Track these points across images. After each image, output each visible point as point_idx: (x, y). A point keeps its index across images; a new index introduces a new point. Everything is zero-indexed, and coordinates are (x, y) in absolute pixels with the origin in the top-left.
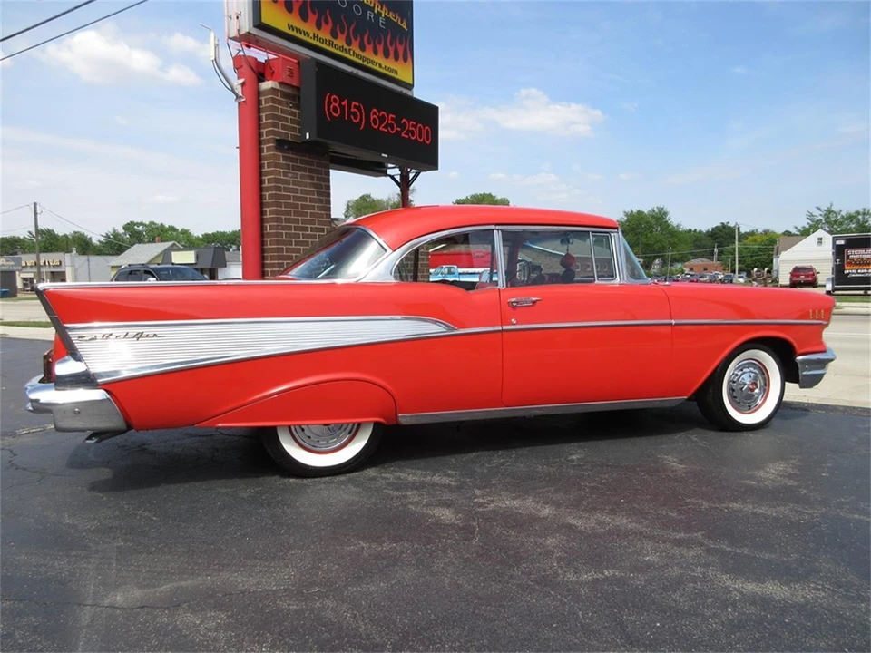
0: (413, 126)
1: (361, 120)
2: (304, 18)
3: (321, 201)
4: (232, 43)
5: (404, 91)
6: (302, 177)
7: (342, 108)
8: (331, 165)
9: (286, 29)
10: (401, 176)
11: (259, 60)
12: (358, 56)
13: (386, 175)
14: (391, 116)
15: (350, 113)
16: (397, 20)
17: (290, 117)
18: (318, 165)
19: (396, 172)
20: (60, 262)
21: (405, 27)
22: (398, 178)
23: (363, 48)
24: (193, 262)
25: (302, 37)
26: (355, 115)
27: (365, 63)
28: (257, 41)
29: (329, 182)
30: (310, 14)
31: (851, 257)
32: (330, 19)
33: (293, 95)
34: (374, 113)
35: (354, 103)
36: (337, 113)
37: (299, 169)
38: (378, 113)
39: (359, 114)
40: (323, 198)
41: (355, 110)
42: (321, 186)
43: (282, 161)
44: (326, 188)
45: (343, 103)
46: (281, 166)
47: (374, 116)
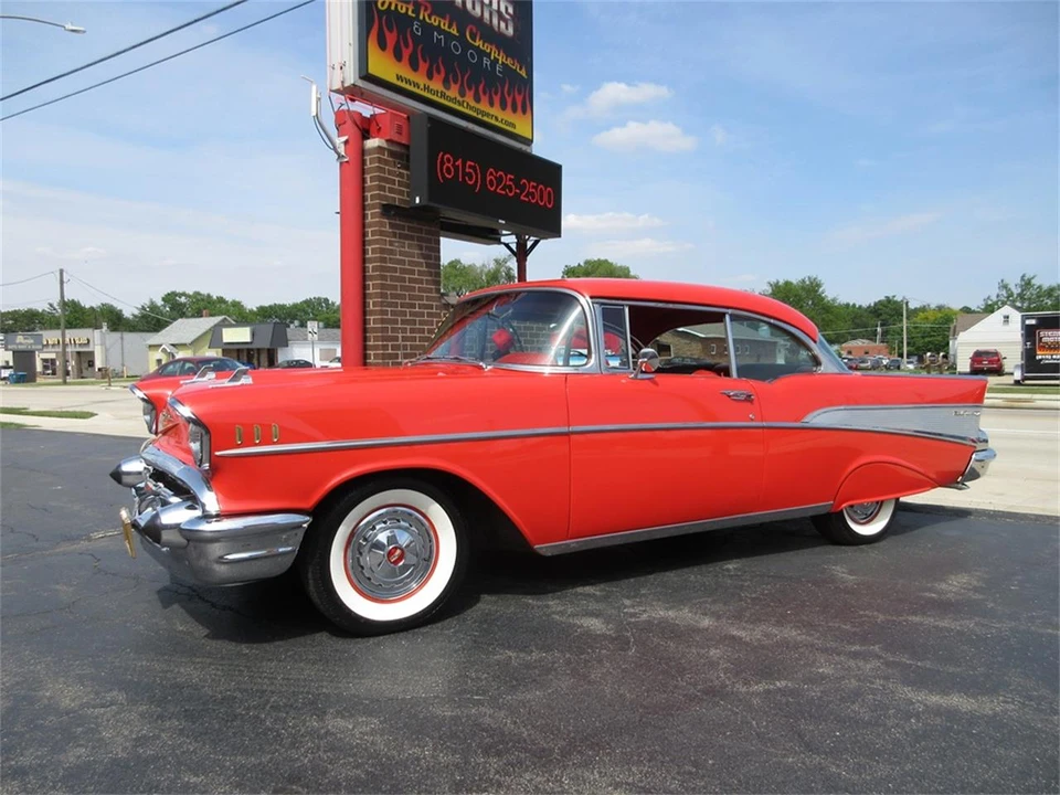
0: (533, 187)
1: (476, 182)
2: (414, 67)
3: (430, 274)
4: (335, 96)
5: (524, 147)
6: (410, 246)
8: (442, 232)
9: (393, 80)
10: (517, 243)
11: (364, 114)
12: (472, 108)
13: (499, 242)
14: (509, 176)
16: (516, 67)
17: (397, 179)
18: (428, 233)
19: (511, 240)
20: (88, 340)
21: (524, 75)
22: (514, 247)
23: (478, 100)
24: (249, 340)
25: (411, 88)
27: (480, 116)
28: (362, 94)
29: (439, 252)
30: (421, 62)
31: (1044, 340)
32: (442, 68)
33: (400, 154)
34: (491, 174)
35: (469, 163)
36: (449, 174)
37: (406, 237)
38: (494, 174)
39: (474, 175)
40: (433, 270)
41: (470, 170)
42: (430, 258)
43: (388, 229)
44: (435, 259)
45: (457, 163)
46: (387, 234)
47: (491, 177)
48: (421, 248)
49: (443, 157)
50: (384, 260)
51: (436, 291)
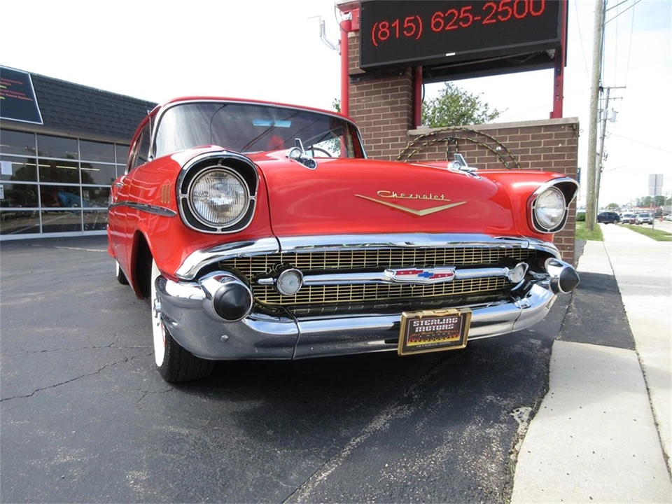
0: (505, 5)
1: (417, 31)
6: (376, 99)
14: (464, 8)
15: (402, 29)
26: (409, 29)
37: (372, 93)
38: (442, 16)
39: (414, 27)
40: (399, 112)
41: (409, 24)
42: (396, 102)
43: (356, 92)
44: (402, 102)
45: (393, 25)
46: (356, 95)
47: (437, 20)
49: (378, 26)
50: (353, 113)
51: (402, 127)
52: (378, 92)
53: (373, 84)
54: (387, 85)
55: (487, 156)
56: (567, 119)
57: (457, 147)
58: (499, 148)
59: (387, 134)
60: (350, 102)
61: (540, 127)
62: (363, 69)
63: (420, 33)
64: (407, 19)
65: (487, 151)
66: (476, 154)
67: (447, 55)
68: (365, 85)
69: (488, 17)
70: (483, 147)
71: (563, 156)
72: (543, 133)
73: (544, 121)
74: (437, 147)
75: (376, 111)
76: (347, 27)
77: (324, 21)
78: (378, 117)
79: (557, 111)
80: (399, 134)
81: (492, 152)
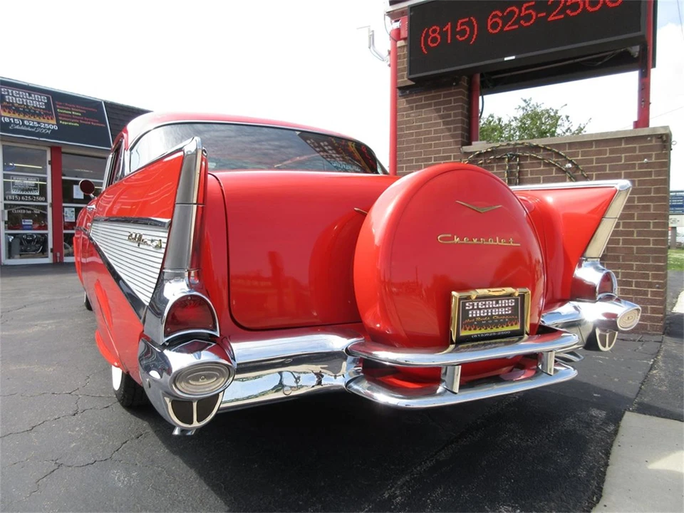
1: (471, 34)
3: (449, 130)
6: (427, 113)
7: (444, 35)
14: (526, 5)
15: (454, 33)
18: (448, 96)
26: (463, 32)
34: (495, 16)
36: (436, 42)
37: (423, 107)
38: (500, 15)
39: (468, 29)
40: (452, 126)
41: (463, 27)
42: (449, 116)
43: (405, 105)
44: (455, 115)
45: (444, 29)
46: (405, 110)
47: (494, 20)
48: (438, 111)
49: (428, 31)
50: (402, 129)
51: (456, 143)
52: (430, 105)
53: (423, 96)
54: (439, 97)
55: (554, 175)
56: (654, 129)
57: (519, 164)
58: (569, 165)
59: (439, 152)
60: (398, 117)
61: (620, 139)
62: (411, 80)
63: (474, 36)
64: (460, 21)
65: (554, 169)
66: (541, 172)
67: (506, 59)
68: (414, 97)
69: (555, 13)
70: (549, 164)
71: (649, 174)
72: (623, 146)
73: (625, 132)
74: (495, 165)
75: (426, 126)
76: (397, 35)
77: (373, 31)
78: (429, 132)
79: (643, 120)
80: (452, 151)
81: (559, 170)
